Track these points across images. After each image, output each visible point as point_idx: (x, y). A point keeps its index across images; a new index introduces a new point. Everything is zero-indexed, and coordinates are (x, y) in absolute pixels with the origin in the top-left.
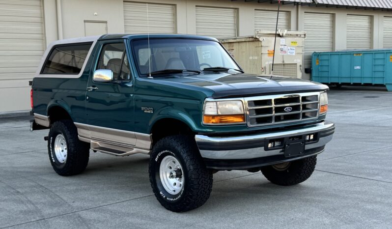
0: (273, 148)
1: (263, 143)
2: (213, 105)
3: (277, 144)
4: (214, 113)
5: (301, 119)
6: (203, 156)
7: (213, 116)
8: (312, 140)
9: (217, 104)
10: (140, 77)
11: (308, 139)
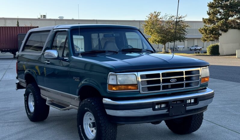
0: (160, 109)
1: (152, 105)
2: (114, 77)
3: (163, 106)
4: (114, 83)
5: (184, 88)
6: (108, 114)
7: (114, 86)
8: (193, 103)
9: (116, 77)
10: (74, 56)
11: (190, 102)
